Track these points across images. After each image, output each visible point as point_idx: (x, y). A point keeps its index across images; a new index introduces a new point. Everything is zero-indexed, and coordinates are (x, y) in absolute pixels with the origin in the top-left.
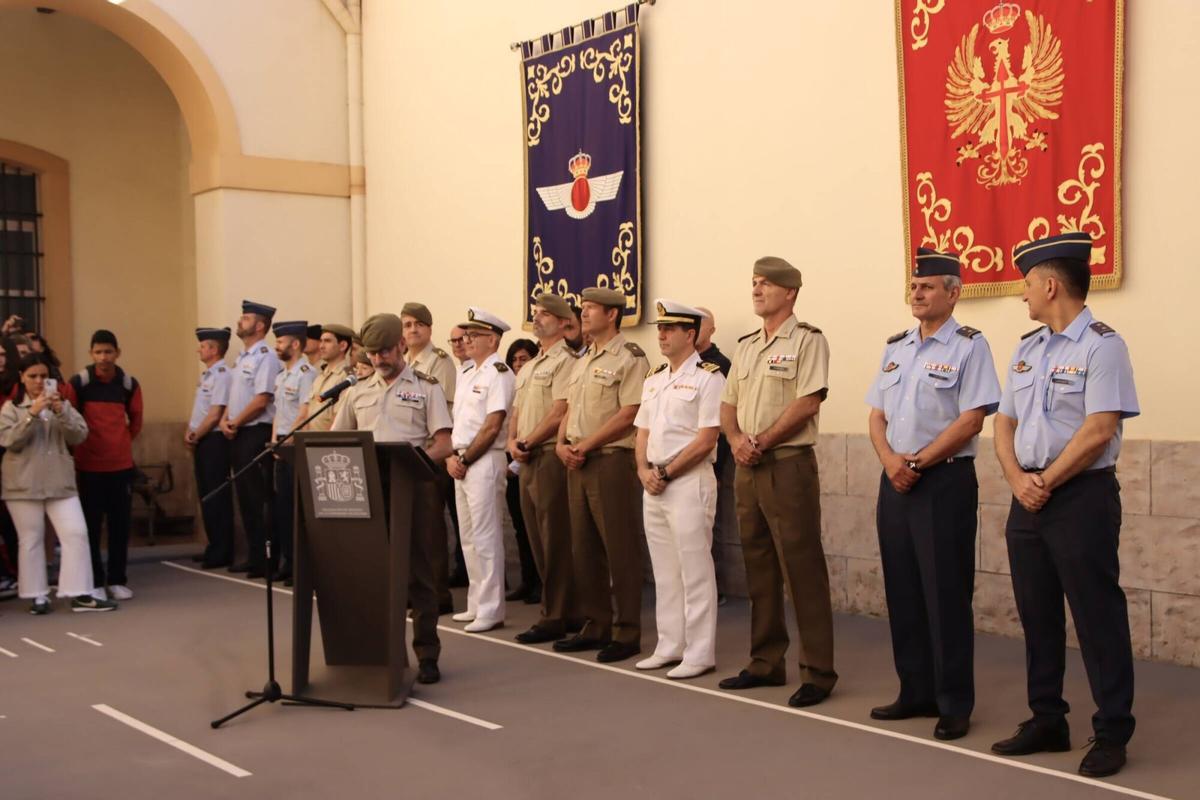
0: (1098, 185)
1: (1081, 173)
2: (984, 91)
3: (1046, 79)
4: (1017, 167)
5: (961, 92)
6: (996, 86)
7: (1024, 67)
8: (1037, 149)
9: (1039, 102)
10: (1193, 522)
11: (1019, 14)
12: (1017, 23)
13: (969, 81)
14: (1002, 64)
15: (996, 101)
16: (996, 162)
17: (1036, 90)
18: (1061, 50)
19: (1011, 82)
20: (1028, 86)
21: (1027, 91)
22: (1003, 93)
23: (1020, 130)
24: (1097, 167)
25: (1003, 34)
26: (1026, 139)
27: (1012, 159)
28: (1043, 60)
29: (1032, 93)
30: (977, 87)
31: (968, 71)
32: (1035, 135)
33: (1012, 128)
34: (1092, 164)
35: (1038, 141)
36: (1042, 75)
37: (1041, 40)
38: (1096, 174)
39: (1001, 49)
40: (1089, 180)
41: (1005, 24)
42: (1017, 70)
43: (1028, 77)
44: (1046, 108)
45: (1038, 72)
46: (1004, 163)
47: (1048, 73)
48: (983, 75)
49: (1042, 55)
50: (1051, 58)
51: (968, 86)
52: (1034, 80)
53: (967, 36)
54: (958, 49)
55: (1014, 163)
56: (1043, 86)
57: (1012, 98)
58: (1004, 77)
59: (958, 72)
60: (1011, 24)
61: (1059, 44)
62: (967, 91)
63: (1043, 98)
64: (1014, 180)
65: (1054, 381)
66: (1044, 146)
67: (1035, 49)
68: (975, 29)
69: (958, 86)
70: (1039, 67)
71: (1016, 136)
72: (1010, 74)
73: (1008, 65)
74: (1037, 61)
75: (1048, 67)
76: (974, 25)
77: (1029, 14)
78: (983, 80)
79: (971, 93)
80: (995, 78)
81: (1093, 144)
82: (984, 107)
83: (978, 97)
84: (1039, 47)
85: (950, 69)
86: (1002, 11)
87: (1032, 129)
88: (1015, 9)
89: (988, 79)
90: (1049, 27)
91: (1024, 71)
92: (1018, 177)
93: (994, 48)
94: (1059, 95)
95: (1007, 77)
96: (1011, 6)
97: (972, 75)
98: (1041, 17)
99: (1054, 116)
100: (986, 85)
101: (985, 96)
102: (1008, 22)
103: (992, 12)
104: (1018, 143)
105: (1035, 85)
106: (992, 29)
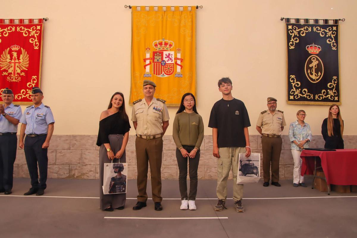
0: (35, 84)
1: (32, 81)
2: (10, 62)
3: (25, 62)
4: (18, 78)
5: (4, 61)
6: (13, 61)
7: (20, 59)
8: (23, 75)
9: (24, 66)
10: (52, 150)
11: (19, 48)
12: (19, 50)
13: (6, 59)
14: (15, 57)
15: (13, 64)
16: (12, 77)
17: (23, 64)
18: (29, 57)
19: (17, 61)
20: (21, 63)
21: (21, 64)
22: (15, 63)
23: (19, 71)
24: (35, 80)
25: (16, 51)
26: (20, 73)
27: (16, 77)
28: (25, 58)
29: (22, 64)
30: (8, 60)
31: (6, 57)
32: (22, 73)
33: (17, 70)
34: (34, 80)
35: (23, 74)
36: (24, 61)
37: (24, 54)
38: (35, 82)
39: (15, 54)
40: (33, 83)
41: (16, 49)
42: (19, 59)
43: (21, 61)
44: (25, 68)
45: (23, 60)
46: (14, 77)
47: (26, 61)
48: (10, 58)
49: (25, 57)
50: (27, 58)
51: (6, 60)
52: (23, 62)
53: (6, 50)
54: (4, 52)
55: (17, 77)
56: (24, 63)
57: (17, 64)
58: (15, 59)
59: (4, 57)
60: (18, 49)
61: (28, 56)
62: (6, 61)
63: (25, 66)
64: (17, 81)
65: (38, 116)
66: (24, 75)
67: (23, 55)
68: (8, 49)
69: (3, 59)
70: (24, 59)
71: (18, 72)
72: (17, 59)
73: (16, 58)
74: (23, 58)
75: (26, 60)
76: (8, 48)
77: (22, 49)
78: (10, 59)
79: (7, 61)
80: (13, 60)
81: (34, 76)
82: (10, 65)
83: (8, 62)
84: (24, 55)
85: (1, 55)
86: (15, 47)
87: (21, 71)
88: (19, 47)
89: (11, 59)
90: (26, 52)
91: (20, 60)
92: (18, 80)
93: (13, 53)
94: (28, 65)
95: (16, 60)
96: (18, 46)
97: (7, 58)
98: (25, 50)
99: (27, 70)
100: (10, 61)
101: (10, 63)
102: (17, 49)
103: (13, 46)
104: (18, 74)
105: (23, 63)
106: (13, 50)
